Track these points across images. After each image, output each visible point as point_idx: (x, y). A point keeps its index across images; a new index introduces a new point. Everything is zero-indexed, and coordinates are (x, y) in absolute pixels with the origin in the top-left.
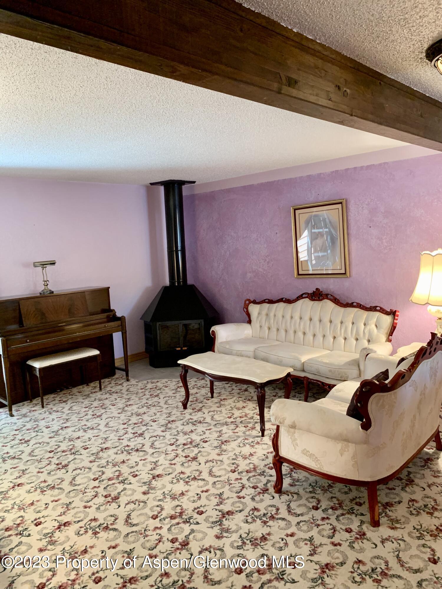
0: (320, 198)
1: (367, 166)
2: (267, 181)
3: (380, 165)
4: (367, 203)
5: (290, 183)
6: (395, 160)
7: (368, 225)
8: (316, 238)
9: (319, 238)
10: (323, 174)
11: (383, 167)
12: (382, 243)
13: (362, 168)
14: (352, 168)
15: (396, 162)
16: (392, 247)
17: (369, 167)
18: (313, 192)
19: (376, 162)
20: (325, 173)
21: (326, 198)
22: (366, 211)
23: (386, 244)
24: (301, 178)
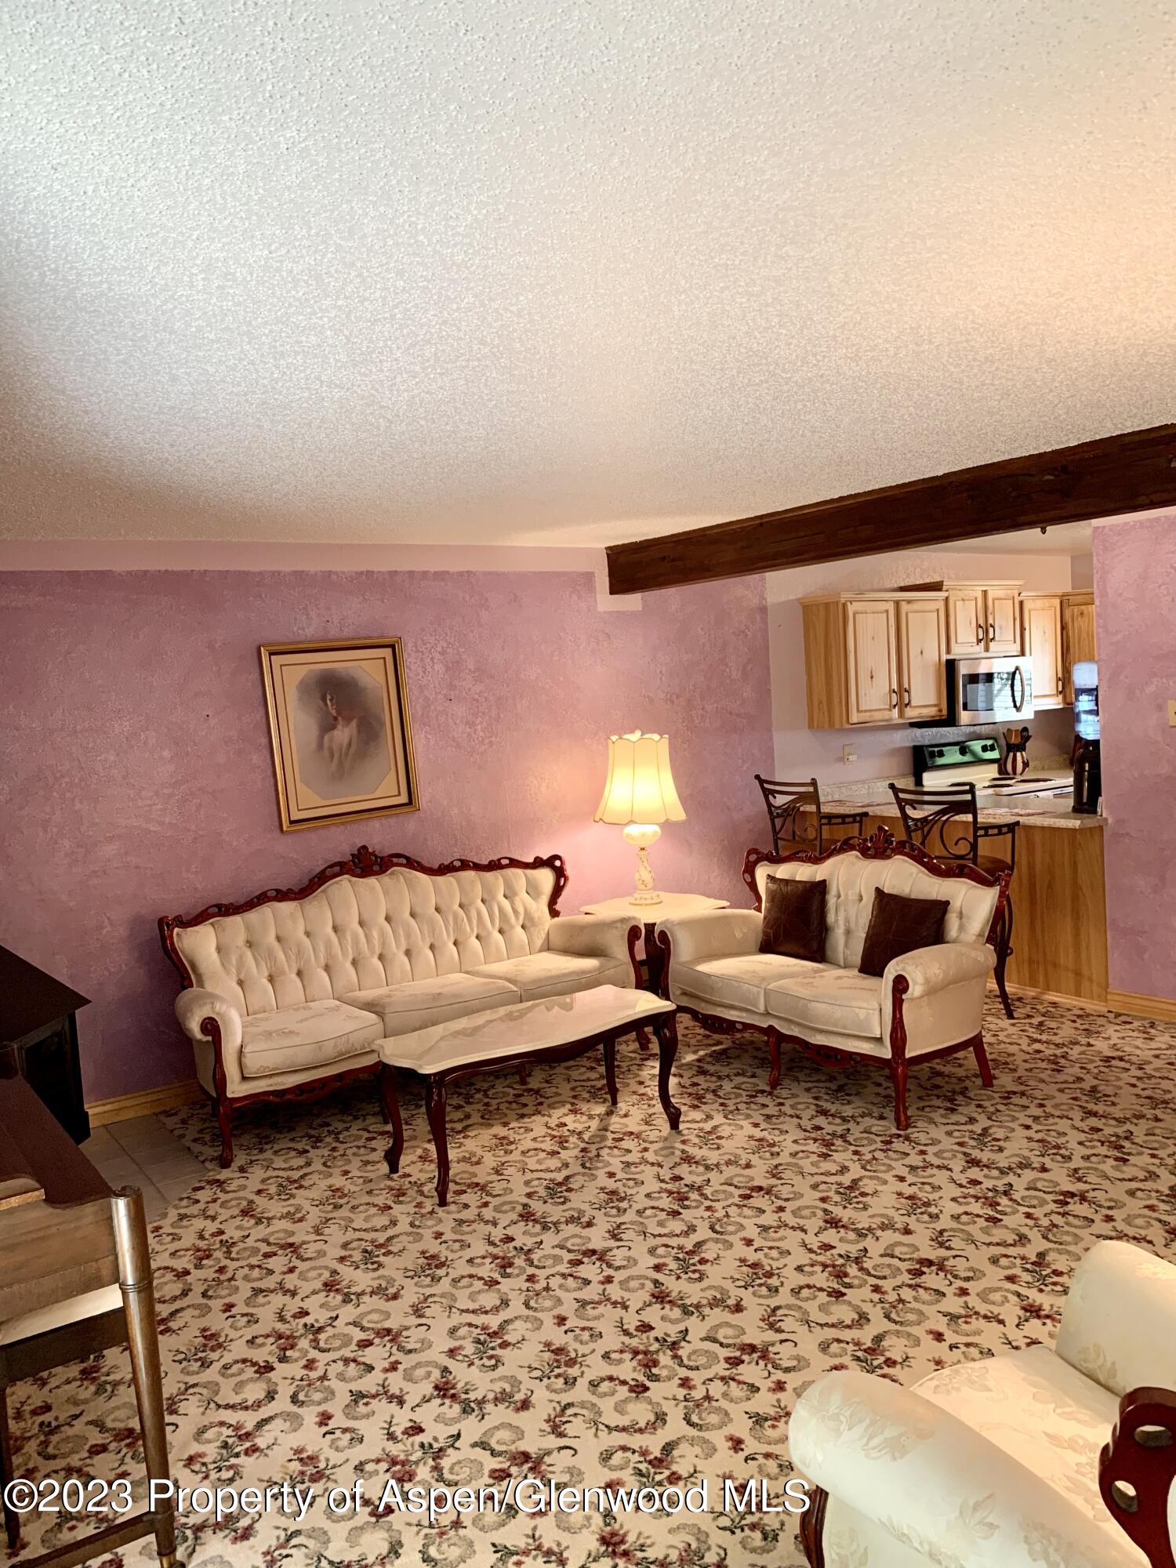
0: (334, 632)
1: (435, 573)
2: (163, 568)
3: (461, 574)
4: (439, 649)
5: (245, 583)
6: (488, 570)
7: (445, 695)
8: (333, 727)
9: (340, 727)
10: (336, 573)
11: (466, 578)
12: (475, 730)
13: (425, 574)
14: (405, 573)
15: (490, 573)
16: (493, 739)
17: (440, 576)
18: (313, 614)
19: (454, 566)
20: (343, 573)
21: (347, 632)
22: (438, 667)
23: (481, 734)
24: (276, 574)
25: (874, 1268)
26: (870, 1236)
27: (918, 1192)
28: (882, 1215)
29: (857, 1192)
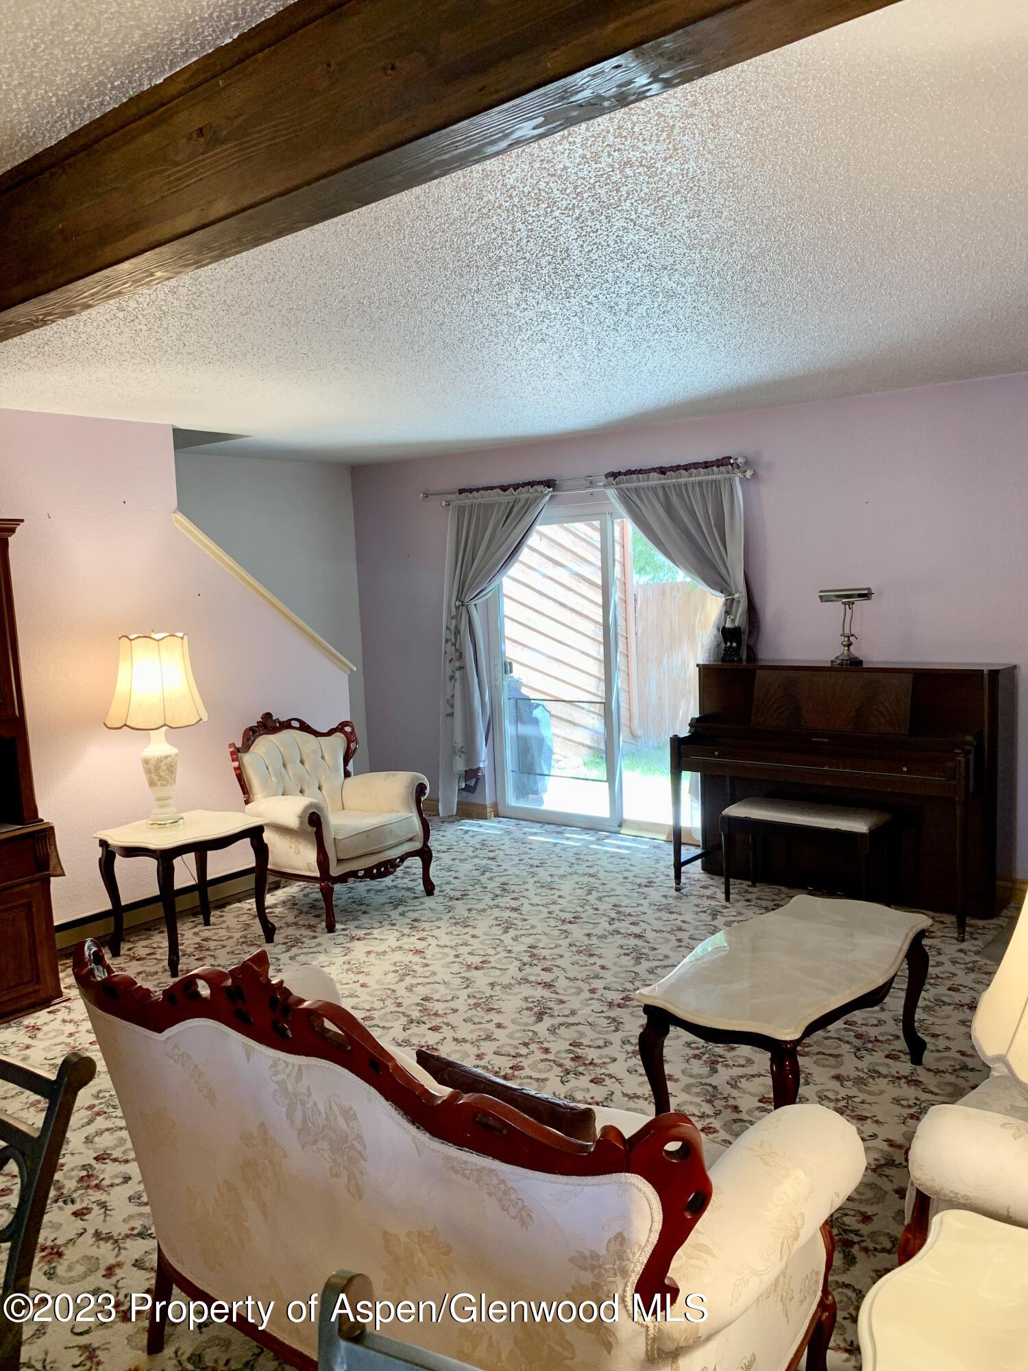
25: (513, 962)
26: (519, 979)
27: (484, 1015)
28: (511, 994)
29: (536, 1010)
